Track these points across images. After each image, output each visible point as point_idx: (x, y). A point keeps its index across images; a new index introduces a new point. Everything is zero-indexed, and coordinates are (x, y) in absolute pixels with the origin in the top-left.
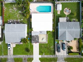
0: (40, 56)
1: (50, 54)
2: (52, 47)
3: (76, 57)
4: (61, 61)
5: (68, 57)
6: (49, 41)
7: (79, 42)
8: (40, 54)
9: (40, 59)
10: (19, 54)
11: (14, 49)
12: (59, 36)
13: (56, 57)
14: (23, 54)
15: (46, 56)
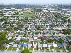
1: (37, 50)
4: (39, 51)
6: (36, 47)
8: (34, 50)
14: (31, 50)
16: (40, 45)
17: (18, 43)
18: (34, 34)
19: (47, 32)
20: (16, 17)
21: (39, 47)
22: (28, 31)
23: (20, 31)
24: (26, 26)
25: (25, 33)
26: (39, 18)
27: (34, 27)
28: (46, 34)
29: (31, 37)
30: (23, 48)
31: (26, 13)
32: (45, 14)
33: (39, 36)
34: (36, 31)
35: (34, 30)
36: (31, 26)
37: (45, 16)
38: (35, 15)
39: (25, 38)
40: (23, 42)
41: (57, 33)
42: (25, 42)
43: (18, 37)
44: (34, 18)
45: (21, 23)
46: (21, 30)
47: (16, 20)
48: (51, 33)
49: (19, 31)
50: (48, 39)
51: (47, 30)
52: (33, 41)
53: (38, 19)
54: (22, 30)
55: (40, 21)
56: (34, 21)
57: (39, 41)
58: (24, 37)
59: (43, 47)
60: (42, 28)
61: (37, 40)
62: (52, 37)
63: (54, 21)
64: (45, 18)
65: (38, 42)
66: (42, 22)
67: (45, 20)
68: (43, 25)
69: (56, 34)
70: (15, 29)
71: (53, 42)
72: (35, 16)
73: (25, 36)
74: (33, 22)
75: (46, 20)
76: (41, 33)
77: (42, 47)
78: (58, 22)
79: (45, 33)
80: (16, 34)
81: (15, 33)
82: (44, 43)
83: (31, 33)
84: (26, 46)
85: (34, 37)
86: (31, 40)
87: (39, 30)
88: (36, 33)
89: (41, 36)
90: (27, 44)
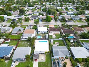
2: (49, 65)
6: (47, 60)
7: (71, 60)
11: (17, 66)
12: (54, 53)
16: (59, 51)
21: (55, 57)
27: (39, 11)
33: (52, 26)
34: (45, 16)
36: (35, 9)
42: (8, 40)
46: (9, 14)
48: (81, 19)
50: (79, 32)
51: (70, 15)
52: (34, 39)
54: (10, 16)
56: (40, 3)
57: (54, 36)
59: (72, 56)
61: (47, 35)
65: (52, 41)
68: (58, 8)
77: (68, 56)
82: (73, 43)
83: (32, 19)
84: (7, 56)
85: (39, 26)
86: (29, 34)
87: (52, 15)
88: (45, 20)
89: (59, 26)
90: (14, 48)
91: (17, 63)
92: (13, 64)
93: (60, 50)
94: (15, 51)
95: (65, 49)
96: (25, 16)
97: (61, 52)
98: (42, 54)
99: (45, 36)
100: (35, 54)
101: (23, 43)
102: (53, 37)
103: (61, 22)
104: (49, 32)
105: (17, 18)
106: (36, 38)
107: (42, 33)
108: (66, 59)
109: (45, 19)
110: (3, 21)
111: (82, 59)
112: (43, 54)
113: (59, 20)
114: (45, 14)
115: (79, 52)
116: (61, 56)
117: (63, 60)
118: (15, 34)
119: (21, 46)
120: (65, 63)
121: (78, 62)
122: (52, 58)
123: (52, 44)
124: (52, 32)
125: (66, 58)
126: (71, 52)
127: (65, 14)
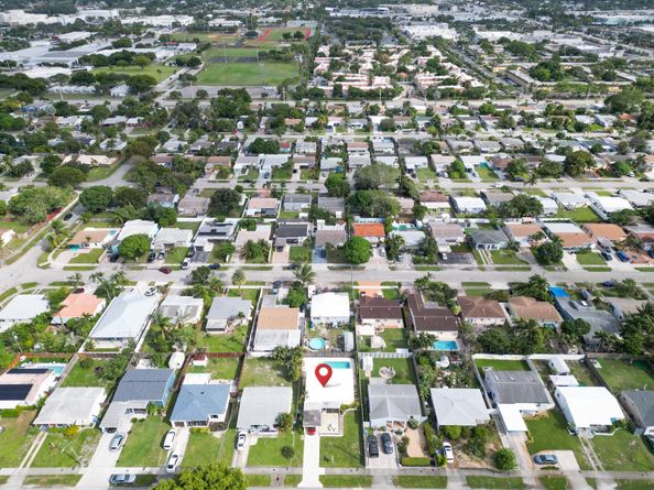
0: (322, 471)
1: (352, 465)
2: (355, 445)
3: (424, 474)
4: (384, 484)
5: (402, 474)
6: (348, 431)
7: (424, 433)
8: (321, 465)
9: (322, 478)
10: (263, 463)
11: (252, 449)
12: (371, 409)
13: (367, 473)
14: (275, 462)
15: (338, 471)
16: (388, 401)
17: (110, 372)
18: (320, 267)
19: (461, 239)
20: (121, 90)
21: (376, 422)
22: (249, 224)
23: (149, 228)
24: (223, 174)
25: (209, 248)
26: (372, 95)
27: (309, 185)
28: (452, 259)
29: (283, 292)
30: (178, 441)
31: (225, 52)
32: (423, 60)
33: (373, 289)
34: (340, 228)
35: (314, 215)
36: (285, 170)
37: (426, 79)
38: (323, 65)
39: (207, 309)
40: (177, 359)
41: (582, 253)
43: (125, 296)
44: (317, 95)
45: (172, 144)
46: (164, 218)
47: (120, 112)
48: (514, 246)
49: (135, 227)
50: (481, 323)
51: (468, 215)
52: (298, 352)
53: (355, 107)
54: (172, 223)
55: (376, 120)
57: (378, 342)
58: (200, 303)
59: (432, 418)
60: (405, 192)
61: (349, 336)
62: (539, 298)
63: (528, 121)
64: (430, 97)
65: (368, 361)
66: (399, 135)
67: (429, 113)
68: (411, 162)
69: (569, 260)
70: (100, 206)
71: (559, 361)
72: (327, 77)
73: (201, 285)
74: (300, 138)
75: (446, 119)
76: (392, 250)
77: (419, 419)
78: (580, 128)
79: (444, 249)
80: (104, 258)
81: (93, 258)
82: (447, 373)
83: (280, 249)
84: (215, 416)
85: (316, 292)
86: (279, 332)
87: (376, 216)
88: (339, 248)
89: (403, 288)
90: (232, 389)
91: (253, 441)
92: (240, 441)
93: (391, 399)
94: (243, 400)
95: (409, 393)
96: (242, 225)
97: (394, 407)
98: (329, 411)
99: (343, 339)
100: (307, 412)
101: (257, 369)
102: (373, 346)
103: (415, 262)
104: (360, 322)
105: (206, 238)
106: (305, 351)
107: (329, 326)
108: (409, 429)
109: (341, 244)
110: (150, 261)
111: (463, 428)
112: (336, 411)
113: (408, 251)
114: (339, 214)
115: (456, 406)
116: (393, 420)
117: (398, 433)
118: (223, 330)
119: (252, 382)
120: (406, 440)
121: (449, 438)
122: (366, 424)
123: (368, 375)
124: (372, 321)
125: (411, 425)
126: (431, 404)
127: (442, 209)
